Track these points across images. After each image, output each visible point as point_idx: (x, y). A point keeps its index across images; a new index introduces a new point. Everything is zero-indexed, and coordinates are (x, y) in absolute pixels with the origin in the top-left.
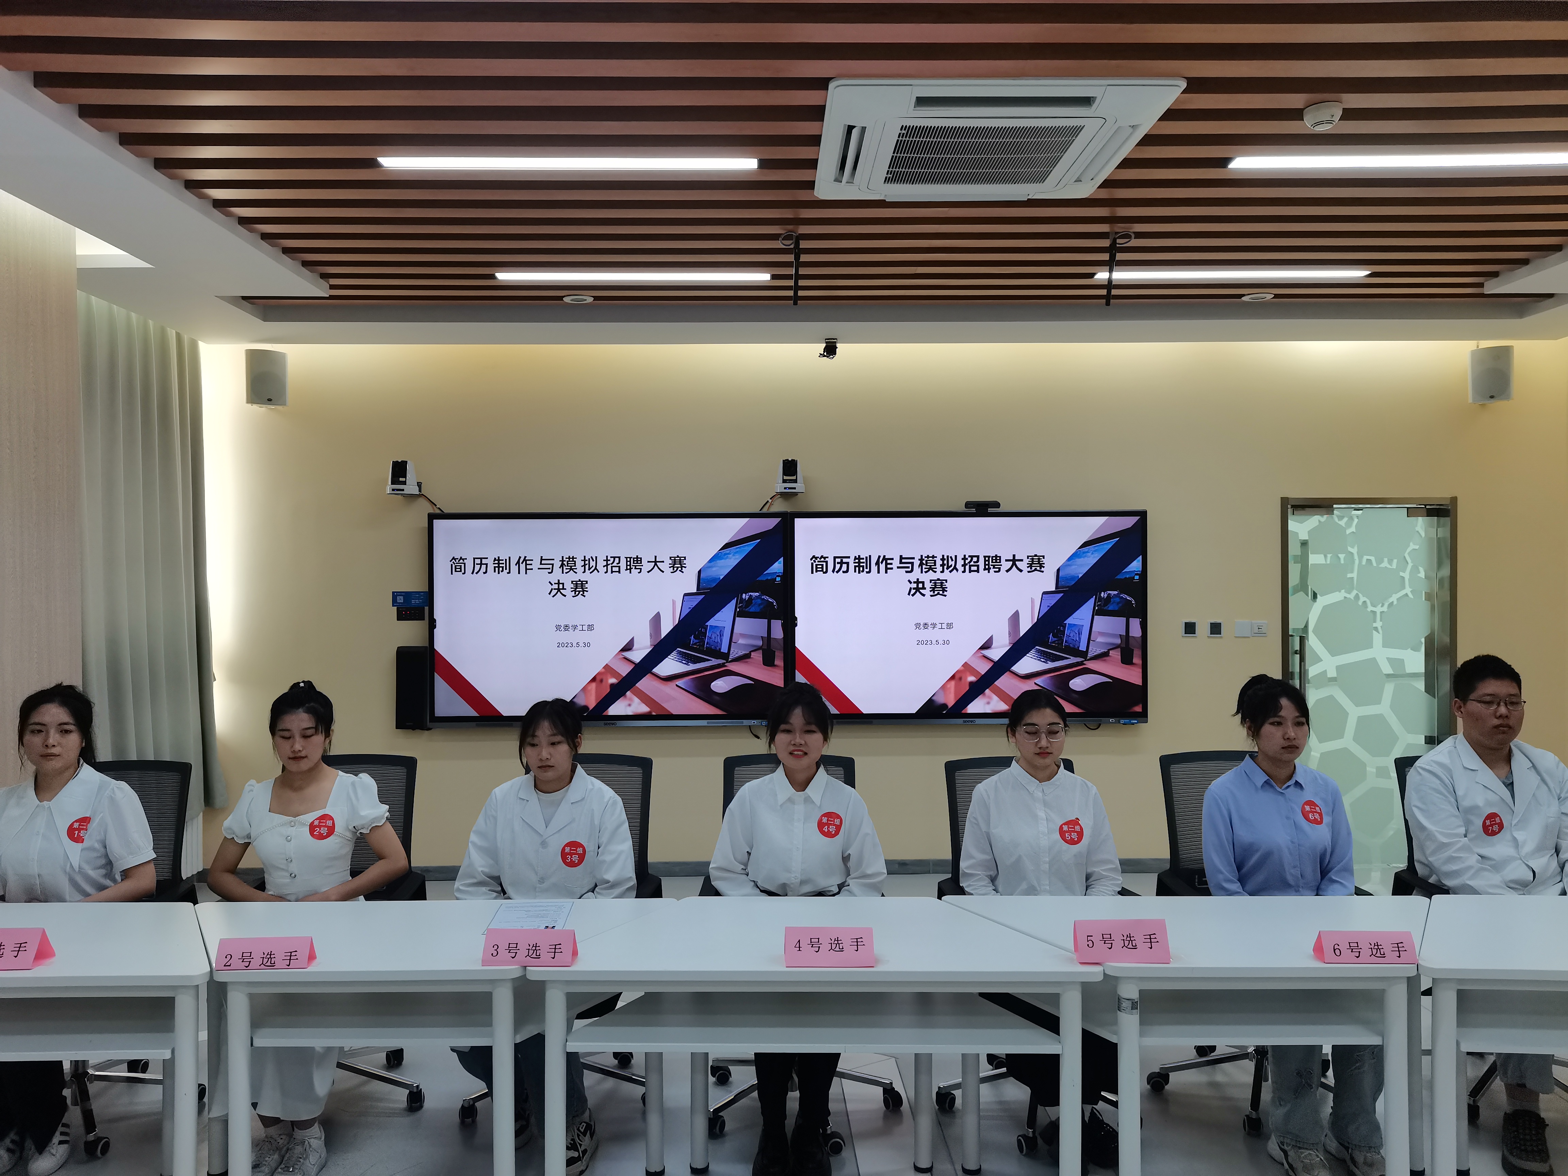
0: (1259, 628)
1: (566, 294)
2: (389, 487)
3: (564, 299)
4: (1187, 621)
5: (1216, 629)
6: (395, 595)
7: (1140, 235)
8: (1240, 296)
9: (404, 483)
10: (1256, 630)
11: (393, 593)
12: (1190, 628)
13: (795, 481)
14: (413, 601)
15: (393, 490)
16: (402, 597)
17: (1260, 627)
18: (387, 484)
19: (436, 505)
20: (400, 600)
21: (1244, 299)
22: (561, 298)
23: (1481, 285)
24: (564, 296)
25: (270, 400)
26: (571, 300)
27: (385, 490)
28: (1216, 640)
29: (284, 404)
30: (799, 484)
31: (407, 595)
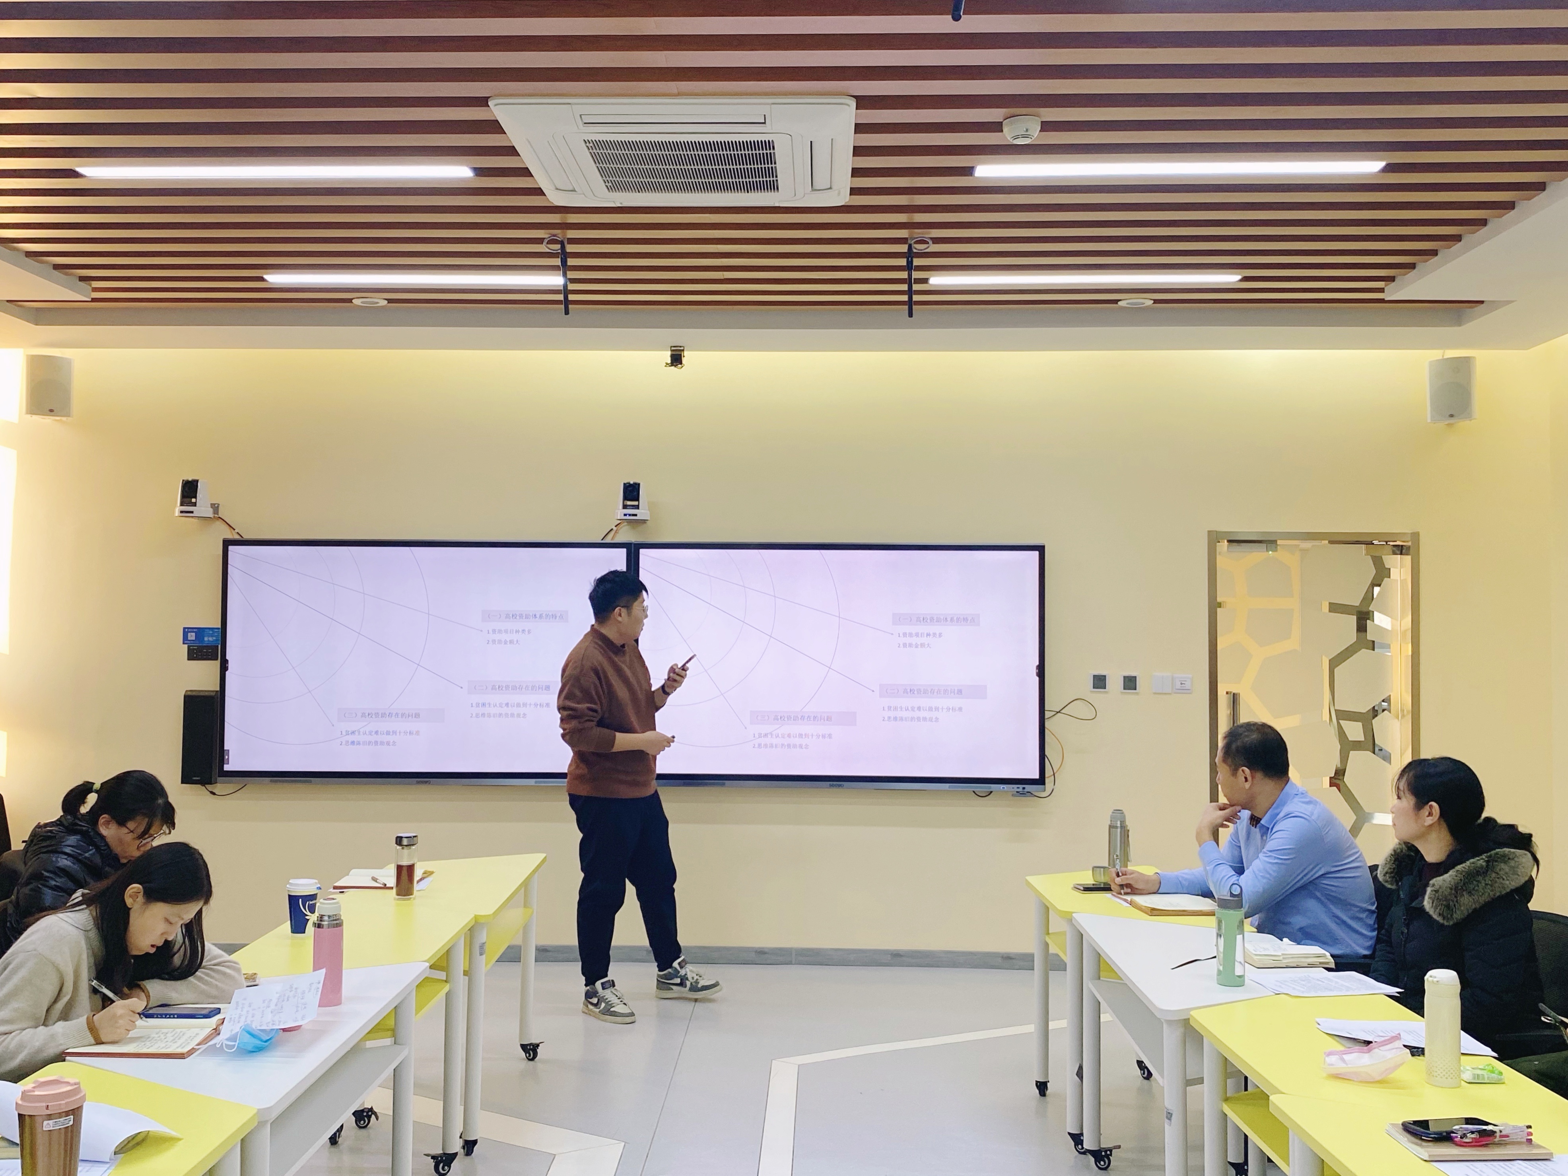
0: (1181, 684)
1: (355, 297)
2: (178, 508)
3: (353, 301)
4: (1096, 673)
5: (1130, 683)
6: (186, 631)
7: (936, 241)
8: (1116, 302)
9: (195, 504)
10: (1178, 686)
11: (184, 628)
12: (1100, 682)
13: (637, 507)
14: (206, 639)
15: (182, 512)
16: (194, 634)
17: (1183, 682)
18: (175, 506)
19: (234, 530)
20: (192, 636)
21: (1119, 303)
22: (350, 301)
23: (1382, 290)
24: (354, 299)
25: (51, 411)
26: (362, 303)
27: (174, 512)
28: (1130, 695)
29: (68, 415)
30: (643, 511)
31: (200, 632)
